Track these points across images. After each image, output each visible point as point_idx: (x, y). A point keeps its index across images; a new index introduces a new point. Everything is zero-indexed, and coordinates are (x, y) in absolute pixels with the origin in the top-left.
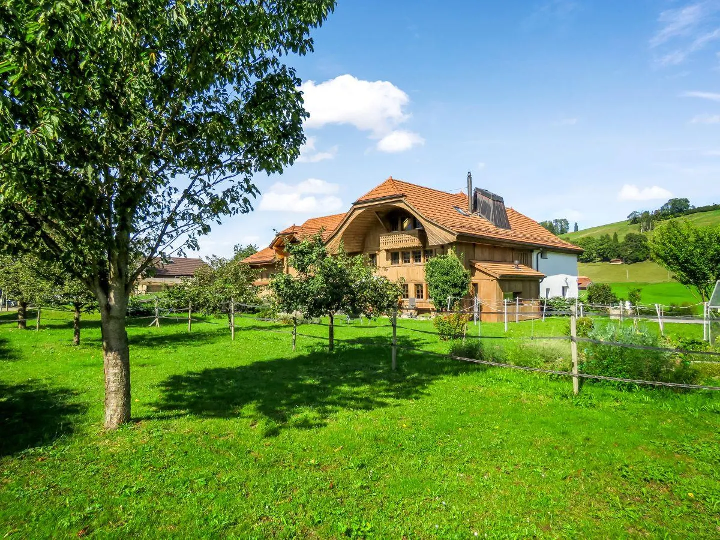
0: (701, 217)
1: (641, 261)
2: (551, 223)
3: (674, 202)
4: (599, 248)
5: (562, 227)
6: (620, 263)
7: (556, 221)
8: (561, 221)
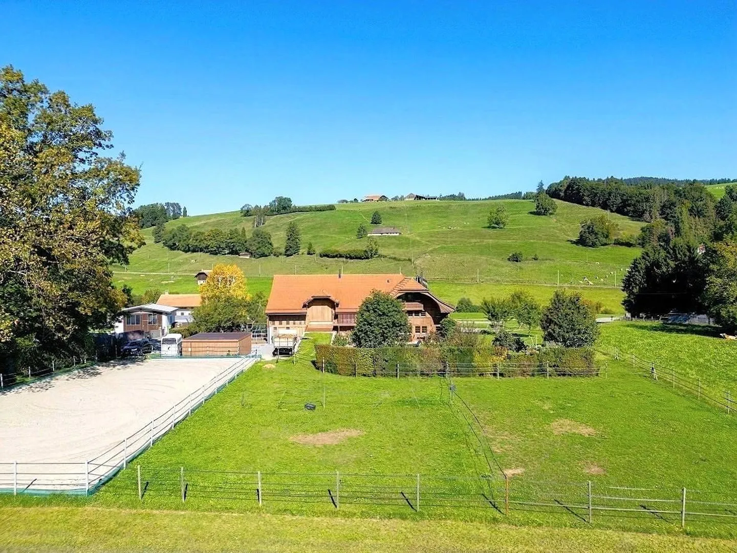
0: (301, 217)
1: (266, 256)
2: (163, 206)
3: (280, 200)
4: (229, 241)
5: (174, 211)
6: (248, 257)
7: (167, 204)
8: (173, 205)
